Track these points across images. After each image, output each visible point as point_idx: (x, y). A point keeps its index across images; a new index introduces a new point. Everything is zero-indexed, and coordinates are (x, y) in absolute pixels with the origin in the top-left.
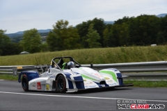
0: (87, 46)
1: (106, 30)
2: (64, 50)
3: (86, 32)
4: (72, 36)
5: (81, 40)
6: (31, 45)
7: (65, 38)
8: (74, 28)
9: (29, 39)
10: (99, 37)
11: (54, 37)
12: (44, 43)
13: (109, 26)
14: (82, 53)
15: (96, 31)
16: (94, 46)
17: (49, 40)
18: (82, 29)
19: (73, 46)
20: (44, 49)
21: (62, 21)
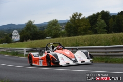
1: (111, 19)
3: (96, 21)
5: (92, 28)
7: (79, 26)
8: (86, 19)
10: (105, 25)
12: (63, 30)
13: (114, 17)
15: (103, 21)
19: (85, 32)
20: (63, 35)
21: (77, 13)
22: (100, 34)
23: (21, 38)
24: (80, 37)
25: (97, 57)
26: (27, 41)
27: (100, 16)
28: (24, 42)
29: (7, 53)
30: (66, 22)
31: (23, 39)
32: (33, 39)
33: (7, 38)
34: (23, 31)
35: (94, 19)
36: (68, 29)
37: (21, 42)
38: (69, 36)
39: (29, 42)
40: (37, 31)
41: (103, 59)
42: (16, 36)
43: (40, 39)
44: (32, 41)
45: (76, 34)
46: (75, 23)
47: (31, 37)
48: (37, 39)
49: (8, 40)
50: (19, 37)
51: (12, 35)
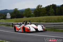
0: (49, 15)
1: (57, 8)
2: (40, 16)
3: (49, 9)
4: (43, 11)
5: (47, 13)
6: (28, 14)
7: (41, 12)
8: (44, 8)
9: (27, 12)
11: (36, 11)
13: (58, 7)
15: (53, 9)
16: (52, 15)
17: (34, 12)
18: (47, 8)
19: (44, 15)
20: (32, 16)
21: (40, 5)
22: (51, 16)
24: (41, 17)
25: (50, 28)
26: (14, 18)
27: (52, 7)
28: (13, 19)
29: (4, 25)
30: (34, 9)
31: (12, 17)
32: (17, 18)
33: (4, 17)
34: (12, 13)
35: (48, 8)
36: (35, 13)
37: (11, 19)
38: (36, 16)
39: (15, 19)
40: (19, 14)
41: (53, 30)
43: (21, 18)
44: (17, 19)
45: (39, 16)
46: (39, 10)
47: (16, 16)
48: (19, 18)
50: (10, 17)
51: (6, 15)
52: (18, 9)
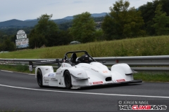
0: (153, 32)
2: (125, 38)
3: (152, 14)
4: (133, 21)
5: (146, 25)
6: (84, 33)
7: (126, 23)
9: (80, 25)
11: (111, 22)
12: (98, 30)
14: (149, 42)
15: (164, 14)
16: (163, 33)
19: (135, 33)
20: (99, 37)
21: (121, 2)
22: (160, 35)
23: (30, 43)
24: (127, 40)
26: (39, 47)
27: (160, 5)
28: (36, 50)
29: (10, 67)
31: (34, 44)
32: (50, 44)
33: (7, 43)
34: (33, 31)
36: (108, 28)
37: (31, 50)
39: (44, 49)
40: (56, 32)
42: (22, 40)
44: (50, 48)
45: (120, 36)
46: (118, 18)
47: (46, 41)
48: (56, 45)
49: (10, 45)
50: (27, 41)
51: (15, 38)
52: (52, 18)
